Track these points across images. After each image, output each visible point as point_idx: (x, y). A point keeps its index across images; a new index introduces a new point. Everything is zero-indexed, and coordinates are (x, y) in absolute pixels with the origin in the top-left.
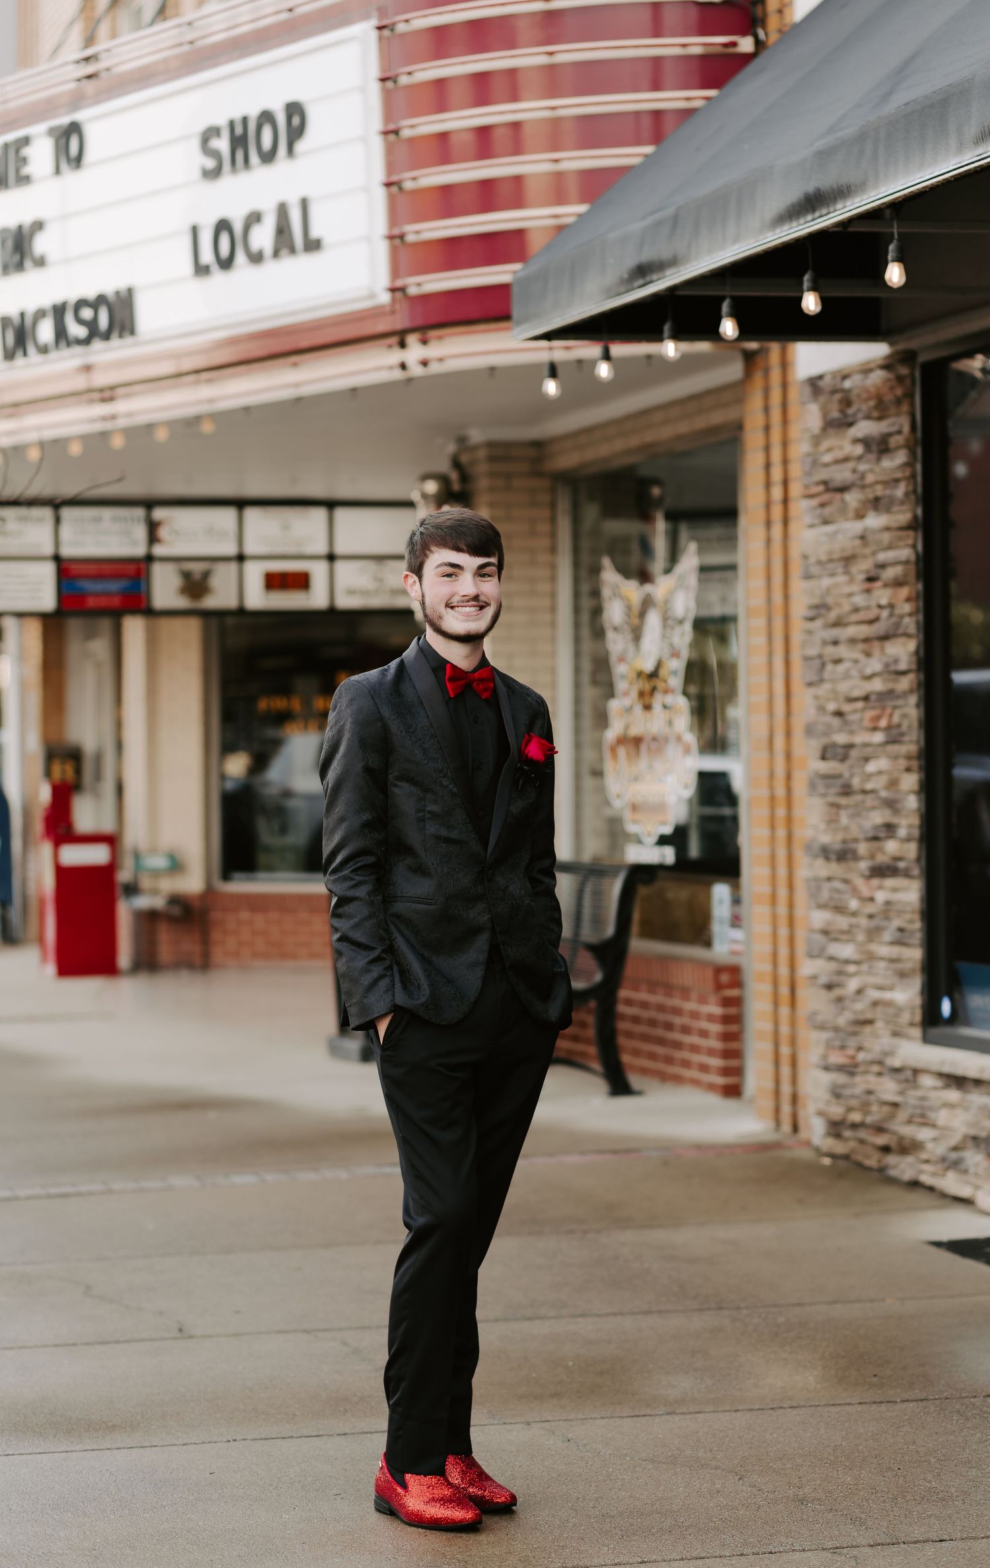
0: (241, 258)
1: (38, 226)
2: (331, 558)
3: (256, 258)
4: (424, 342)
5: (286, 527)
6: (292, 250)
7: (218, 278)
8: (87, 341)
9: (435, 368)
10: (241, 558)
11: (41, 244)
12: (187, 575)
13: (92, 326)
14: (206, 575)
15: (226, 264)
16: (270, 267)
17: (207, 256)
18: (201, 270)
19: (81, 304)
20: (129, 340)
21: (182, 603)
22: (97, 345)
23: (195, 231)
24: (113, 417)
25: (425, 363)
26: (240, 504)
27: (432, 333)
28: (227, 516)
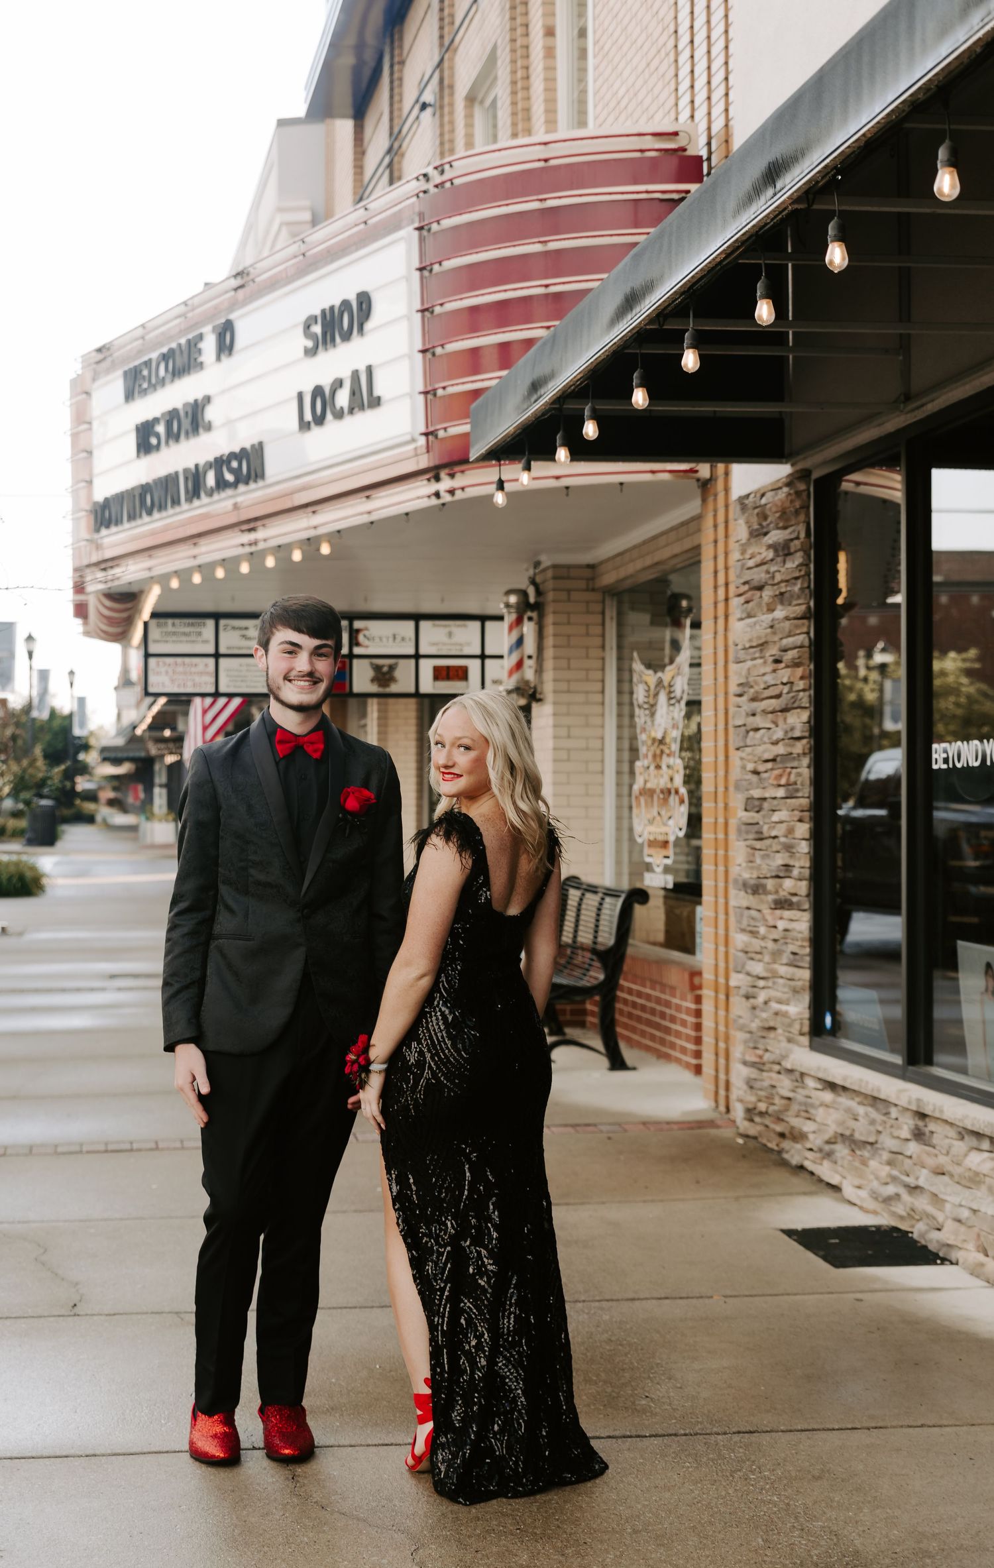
0: (329, 416)
1: (208, 399)
2: (483, 657)
3: (339, 415)
4: (452, 476)
5: (450, 634)
6: (362, 408)
7: (316, 431)
8: (235, 485)
9: (459, 495)
10: (417, 656)
11: (210, 414)
12: (377, 668)
13: (236, 472)
14: (392, 668)
15: (320, 420)
16: (348, 420)
17: (308, 416)
18: (304, 426)
19: (233, 456)
20: (261, 483)
21: (374, 688)
22: (242, 488)
23: (300, 396)
24: (255, 543)
25: (452, 492)
26: (417, 618)
27: (457, 469)
28: (408, 627)
